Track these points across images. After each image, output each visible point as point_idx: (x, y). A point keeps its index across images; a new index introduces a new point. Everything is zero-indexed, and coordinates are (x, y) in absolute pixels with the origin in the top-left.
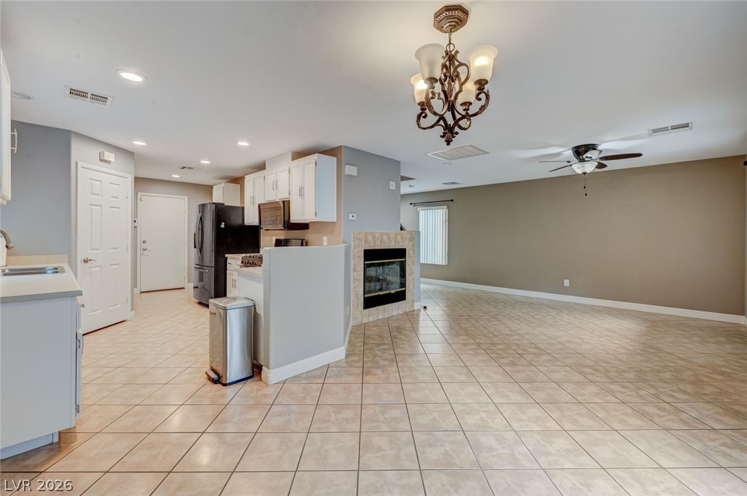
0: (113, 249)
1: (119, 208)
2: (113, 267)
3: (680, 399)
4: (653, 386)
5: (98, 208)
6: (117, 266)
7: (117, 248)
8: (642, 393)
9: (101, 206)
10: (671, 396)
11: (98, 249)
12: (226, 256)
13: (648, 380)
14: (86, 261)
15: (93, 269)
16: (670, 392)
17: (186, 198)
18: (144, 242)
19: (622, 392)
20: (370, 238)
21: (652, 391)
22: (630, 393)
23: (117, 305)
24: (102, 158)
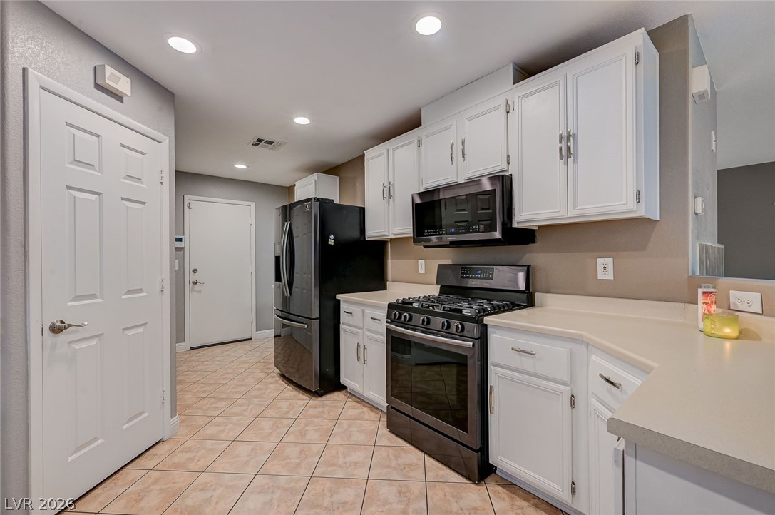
0: (129, 292)
1: (144, 203)
2: (129, 333)
5: (94, 197)
6: (140, 330)
7: (140, 291)
9: (98, 194)
11: (93, 296)
12: (339, 296)
14: (56, 329)
15: (78, 346)
17: (253, 204)
18: (195, 271)
23: (142, 413)
24: (99, 82)
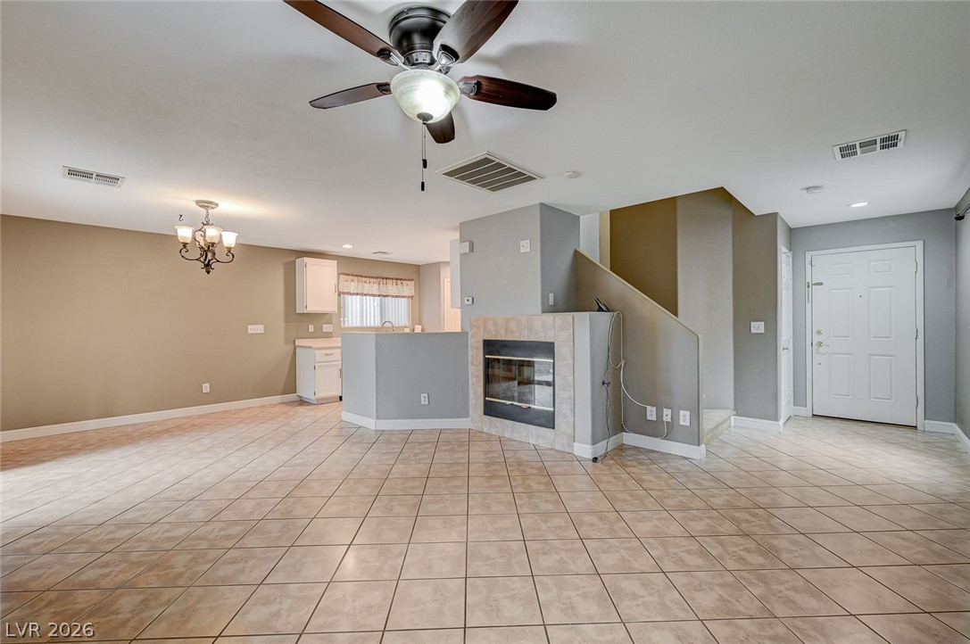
3: (92, 568)
4: (138, 564)
8: (144, 547)
10: (106, 565)
13: (150, 570)
16: (108, 570)
19: (167, 531)
20: (490, 325)
21: (134, 557)
22: (158, 536)
